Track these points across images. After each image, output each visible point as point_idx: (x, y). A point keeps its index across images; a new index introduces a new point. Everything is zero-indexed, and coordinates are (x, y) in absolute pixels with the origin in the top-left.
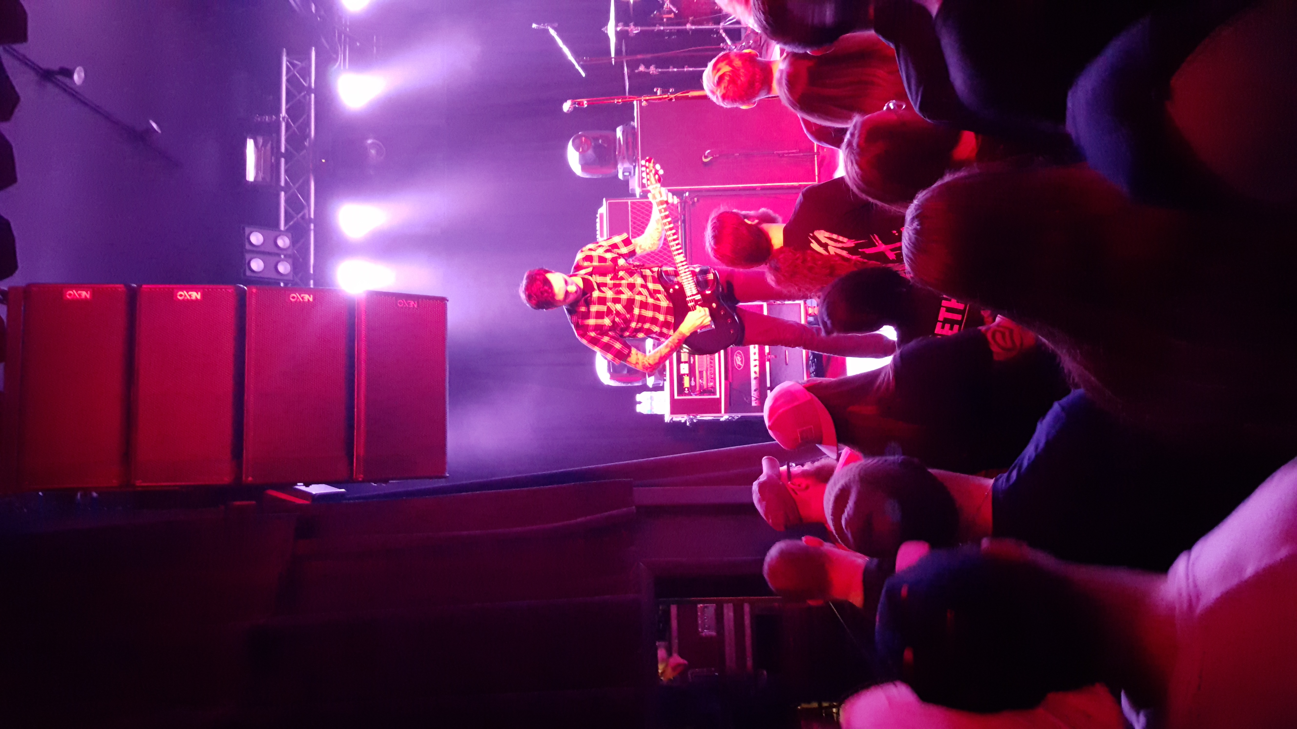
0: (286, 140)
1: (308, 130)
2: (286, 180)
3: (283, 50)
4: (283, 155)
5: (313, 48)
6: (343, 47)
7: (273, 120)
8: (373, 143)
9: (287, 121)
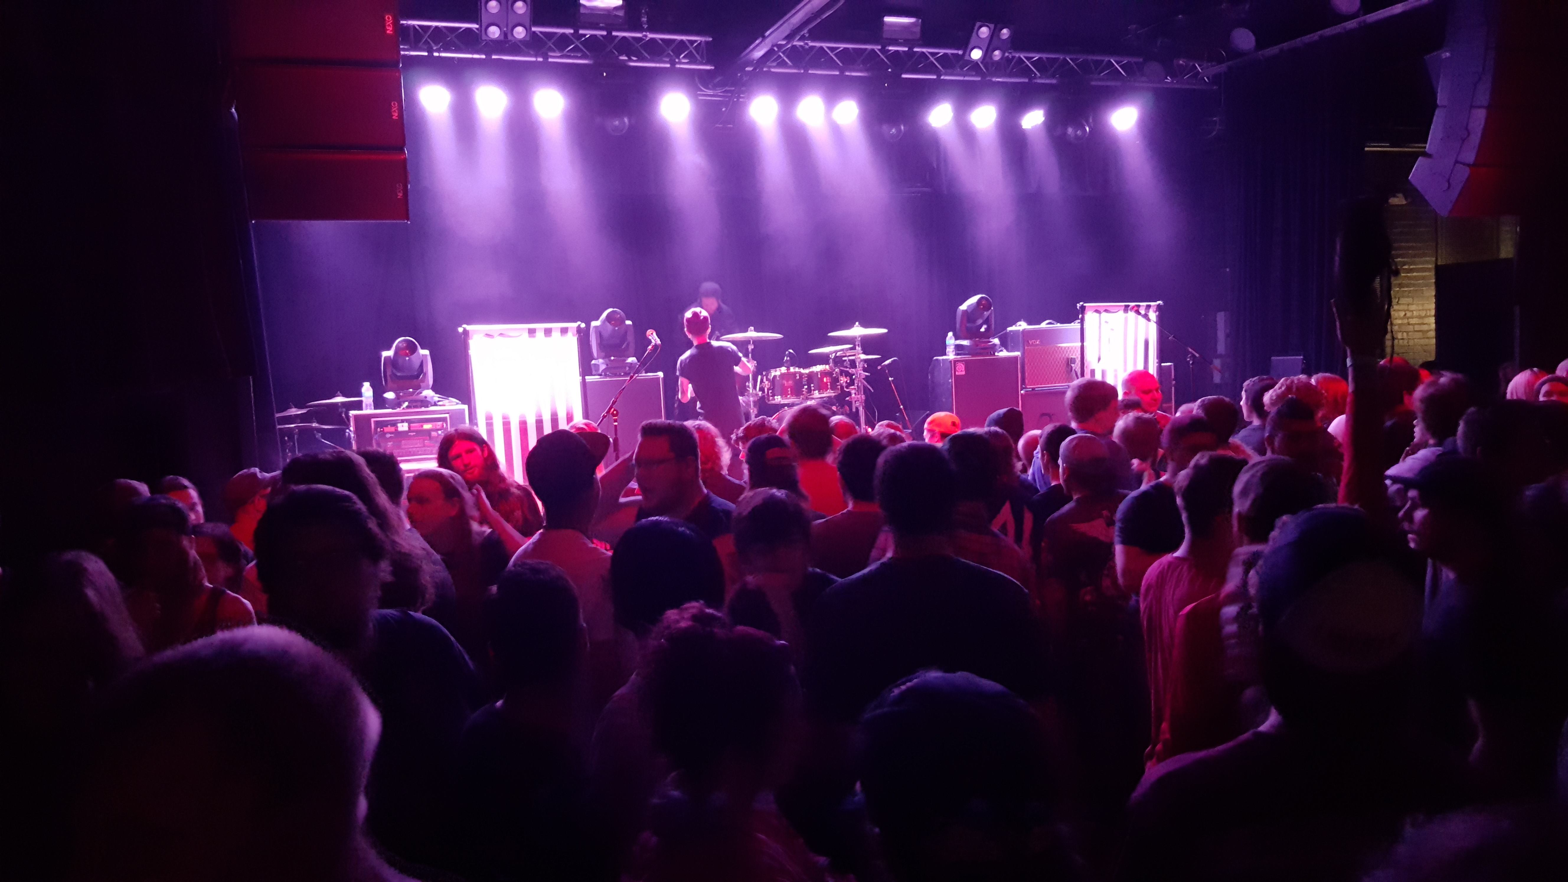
0: (624, 38)
1: (634, 59)
2: (585, 35)
3: (710, 37)
4: (609, 33)
5: (713, 68)
6: (721, 94)
7: (644, 26)
8: (624, 123)
9: (644, 39)
